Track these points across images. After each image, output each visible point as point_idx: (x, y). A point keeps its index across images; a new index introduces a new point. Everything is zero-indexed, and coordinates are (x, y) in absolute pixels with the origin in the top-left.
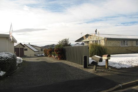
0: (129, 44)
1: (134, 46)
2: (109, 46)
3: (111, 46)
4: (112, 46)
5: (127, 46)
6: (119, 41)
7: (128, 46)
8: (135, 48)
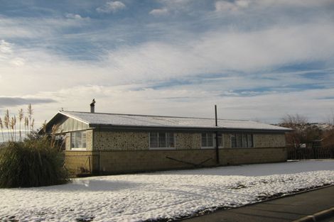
0: (179, 142)
1: (193, 147)
2: (108, 148)
3: (115, 148)
4: (120, 149)
5: (172, 148)
6: (144, 134)
7: (174, 148)
8: (197, 154)
